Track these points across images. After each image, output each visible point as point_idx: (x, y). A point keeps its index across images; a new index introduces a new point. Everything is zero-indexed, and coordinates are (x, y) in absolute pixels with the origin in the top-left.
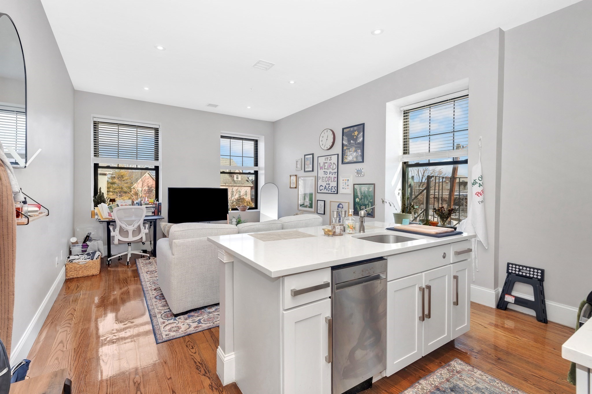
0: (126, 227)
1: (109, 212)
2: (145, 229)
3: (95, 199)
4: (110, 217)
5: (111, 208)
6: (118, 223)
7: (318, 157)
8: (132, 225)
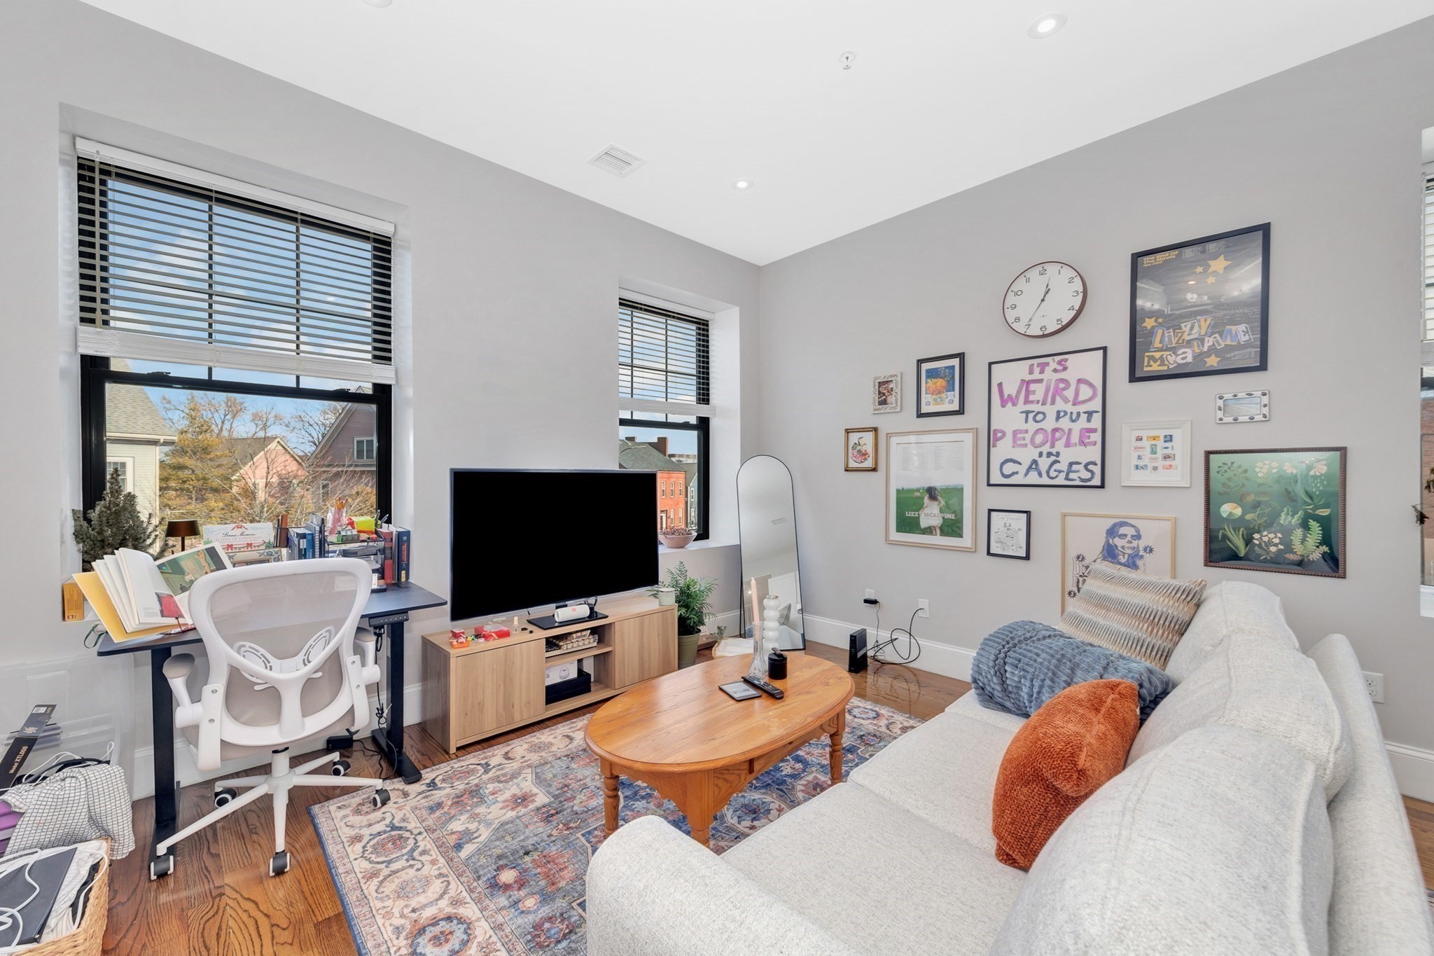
0: (267, 672)
1: (165, 591)
2: (363, 665)
3: (85, 524)
4: (172, 621)
5: (172, 570)
6: (220, 651)
7: (990, 364)
8: (301, 656)
